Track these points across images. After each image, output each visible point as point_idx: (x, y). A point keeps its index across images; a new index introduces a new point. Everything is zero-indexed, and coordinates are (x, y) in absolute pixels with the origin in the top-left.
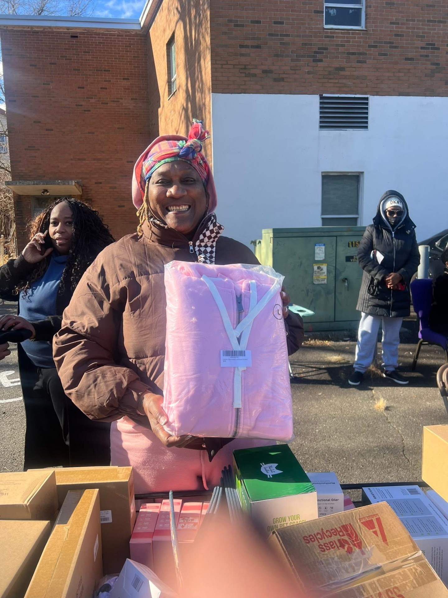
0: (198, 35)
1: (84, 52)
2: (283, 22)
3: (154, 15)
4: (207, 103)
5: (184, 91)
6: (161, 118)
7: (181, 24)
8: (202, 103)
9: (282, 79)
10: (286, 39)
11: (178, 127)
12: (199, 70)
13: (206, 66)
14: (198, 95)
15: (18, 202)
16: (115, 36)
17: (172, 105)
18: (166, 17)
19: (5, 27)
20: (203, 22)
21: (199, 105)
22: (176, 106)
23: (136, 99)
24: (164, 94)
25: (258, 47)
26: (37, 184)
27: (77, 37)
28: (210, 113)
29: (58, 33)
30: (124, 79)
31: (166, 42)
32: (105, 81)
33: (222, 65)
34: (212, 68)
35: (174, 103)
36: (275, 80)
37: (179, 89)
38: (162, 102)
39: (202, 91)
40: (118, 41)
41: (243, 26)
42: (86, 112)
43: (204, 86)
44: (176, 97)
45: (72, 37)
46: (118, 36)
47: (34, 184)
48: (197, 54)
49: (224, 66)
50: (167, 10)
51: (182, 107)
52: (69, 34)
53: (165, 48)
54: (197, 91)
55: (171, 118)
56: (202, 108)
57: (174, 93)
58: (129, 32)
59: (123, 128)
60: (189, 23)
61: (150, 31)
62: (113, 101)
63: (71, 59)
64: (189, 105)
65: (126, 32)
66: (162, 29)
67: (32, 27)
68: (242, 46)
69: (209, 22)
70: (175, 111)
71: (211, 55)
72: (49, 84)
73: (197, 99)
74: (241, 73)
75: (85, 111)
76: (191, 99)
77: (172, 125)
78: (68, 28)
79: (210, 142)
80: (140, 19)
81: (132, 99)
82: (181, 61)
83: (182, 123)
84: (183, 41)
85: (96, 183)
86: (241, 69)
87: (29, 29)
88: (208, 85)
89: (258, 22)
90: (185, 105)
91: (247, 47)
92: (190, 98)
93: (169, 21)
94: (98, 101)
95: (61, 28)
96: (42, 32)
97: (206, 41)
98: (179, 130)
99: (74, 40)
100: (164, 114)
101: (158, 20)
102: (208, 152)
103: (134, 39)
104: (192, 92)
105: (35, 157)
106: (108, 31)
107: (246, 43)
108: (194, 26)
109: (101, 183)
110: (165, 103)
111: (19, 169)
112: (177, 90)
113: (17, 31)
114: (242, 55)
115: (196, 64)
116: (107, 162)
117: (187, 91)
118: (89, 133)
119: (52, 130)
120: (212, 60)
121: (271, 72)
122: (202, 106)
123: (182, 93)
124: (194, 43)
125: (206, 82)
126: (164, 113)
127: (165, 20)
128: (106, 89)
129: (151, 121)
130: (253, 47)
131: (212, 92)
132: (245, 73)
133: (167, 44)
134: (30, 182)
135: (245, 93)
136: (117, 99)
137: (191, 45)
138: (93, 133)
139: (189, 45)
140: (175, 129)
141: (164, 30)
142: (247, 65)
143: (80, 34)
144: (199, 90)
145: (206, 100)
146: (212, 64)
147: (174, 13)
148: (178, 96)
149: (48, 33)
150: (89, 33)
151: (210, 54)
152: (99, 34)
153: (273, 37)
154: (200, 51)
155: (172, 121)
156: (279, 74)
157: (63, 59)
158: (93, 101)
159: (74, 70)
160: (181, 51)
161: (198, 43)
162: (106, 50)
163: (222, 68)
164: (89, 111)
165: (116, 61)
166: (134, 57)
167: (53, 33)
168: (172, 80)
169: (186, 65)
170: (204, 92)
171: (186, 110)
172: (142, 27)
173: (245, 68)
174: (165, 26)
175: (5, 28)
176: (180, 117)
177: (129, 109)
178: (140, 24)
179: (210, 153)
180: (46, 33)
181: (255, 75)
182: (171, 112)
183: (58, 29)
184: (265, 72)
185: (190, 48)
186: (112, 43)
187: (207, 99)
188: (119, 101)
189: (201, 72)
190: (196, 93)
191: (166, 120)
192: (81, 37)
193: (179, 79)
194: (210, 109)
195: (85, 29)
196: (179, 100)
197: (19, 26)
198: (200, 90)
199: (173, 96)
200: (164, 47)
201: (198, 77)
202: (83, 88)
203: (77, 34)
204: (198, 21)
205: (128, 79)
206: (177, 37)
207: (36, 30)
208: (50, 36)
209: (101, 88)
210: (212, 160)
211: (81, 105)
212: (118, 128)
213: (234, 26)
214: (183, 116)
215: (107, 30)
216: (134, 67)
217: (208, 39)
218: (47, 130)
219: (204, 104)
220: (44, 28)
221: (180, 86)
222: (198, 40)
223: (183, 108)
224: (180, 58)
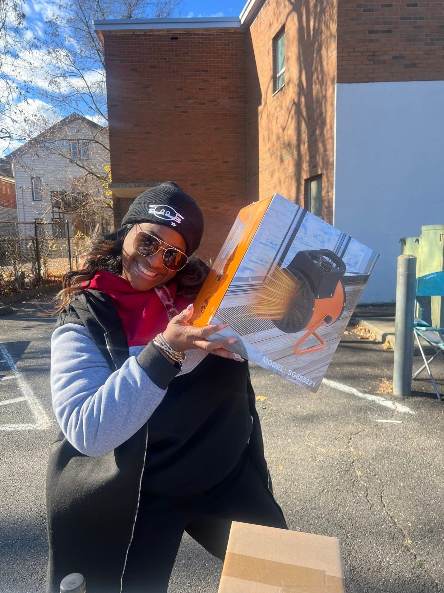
0: (319, 24)
1: (183, 54)
2: (417, 4)
3: (257, 10)
4: (329, 94)
5: (295, 85)
6: (262, 116)
7: (295, 16)
8: (321, 95)
9: (415, 65)
10: (420, 22)
11: (285, 124)
12: (318, 60)
13: (330, 55)
14: (316, 88)
15: (117, 205)
16: (214, 35)
17: (278, 101)
18: (274, 11)
19: (108, 32)
20: (327, 9)
21: (317, 98)
22: (284, 101)
23: (233, 98)
24: (267, 91)
25: (389, 31)
26: (138, 186)
27: (177, 38)
28: (332, 105)
29: (159, 36)
30: (222, 78)
31: (273, 36)
32: (203, 81)
33: (349, 52)
34: (338, 57)
35: (280, 99)
36: (407, 66)
37: (288, 84)
38: (264, 100)
39: (322, 82)
40: (217, 40)
41: (372, 10)
42: (184, 114)
43: (325, 77)
44: (284, 92)
45: (172, 38)
46: (217, 35)
47: (135, 187)
48: (317, 44)
49: (351, 54)
50: (275, 4)
51: (292, 102)
52: (169, 36)
53: (271, 43)
54: (315, 82)
55: (276, 115)
56: (322, 101)
57: (282, 88)
58: (228, 30)
59: (220, 128)
60: (306, 12)
61: (250, 28)
62: (211, 101)
63: (170, 61)
64: (303, 99)
65: (225, 31)
66: (267, 23)
67: (134, 31)
68: (371, 32)
69: (336, 9)
70: (281, 107)
71: (338, 43)
72: (149, 87)
73: (314, 92)
74: (369, 60)
75: (182, 112)
76: (305, 93)
77: (277, 122)
78: (168, 30)
79: (331, 136)
80: (240, 17)
81: (229, 98)
82: (293, 54)
83: (292, 118)
84: (296, 33)
85: (191, 185)
86: (370, 56)
87: (131, 34)
88: (331, 76)
89: (390, 6)
90: (296, 100)
91: (377, 32)
92: (304, 91)
93: (277, 15)
94: (196, 102)
95: (161, 30)
96: (143, 35)
97: (329, 29)
98: (287, 127)
99: (174, 42)
100: (266, 113)
101: (262, 16)
102: (328, 147)
103: (233, 37)
104: (307, 85)
105: (134, 160)
106: (207, 31)
107: (376, 28)
108: (313, 15)
109: (196, 185)
110: (268, 101)
111: (119, 172)
112: (286, 85)
113: (120, 36)
114: (371, 41)
115: (315, 55)
116: (203, 163)
117: (300, 84)
118: (186, 134)
119: (150, 133)
120: (338, 48)
121: (402, 57)
122: (320, 99)
123: (293, 87)
124: (312, 33)
125: (328, 72)
126: (266, 111)
127: (272, 14)
128: (204, 89)
129: (248, 120)
130: (383, 32)
131: (337, 83)
132: (374, 60)
133: (273, 39)
134: (131, 184)
135: (373, 82)
136: (214, 98)
137: (307, 36)
138: (190, 134)
139: (306, 36)
140: (281, 126)
141: (271, 25)
142: (376, 51)
143: (179, 36)
144: (317, 82)
145: (328, 91)
146: (338, 52)
147: (285, 5)
148: (287, 90)
149: (150, 36)
150: (188, 34)
151: (336, 42)
152: (198, 34)
153: (405, 21)
154: (321, 41)
155: (277, 118)
156: (412, 59)
157: (163, 62)
158: (191, 102)
159: (173, 72)
160: (293, 42)
161: (318, 32)
162: (205, 51)
163: (349, 56)
164: (187, 112)
165: (215, 61)
166: (232, 55)
167: (154, 36)
168: (278, 75)
169: (299, 58)
170: (325, 84)
171: (297, 105)
172: (242, 23)
173: (374, 55)
174: (271, 20)
175: (109, 34)
176: (288, 113)
177: (226, 108)
178: (240, 21)
179: (330, 148)
180: (147, 36)
181: (384, 62)
182: (276, 108)
183: (159, 31)
184: (395, 58)
185: (306, 39)
186: (211, 43)
187: (330, 91)
188: (216, 101)
189: (321, 63)
190: (314, 86)
191: (268, 117)
192: (180, 38)
193: (289, 74)
194: (333, 100)
195: (185, 30)
196: (288, 95)
197: (122, 31)
198: (319, 82)
199: (280, 92)
200: (269, 42)
201: (316, 69)
202: (182, 89)
203: (177, 35)
204: (318, 10)
205: (226, 78)
206: (288, 30)
207: (138, 33)
208: (150, 39)
209: (199, 89)
210: (333, 155)
211: (179, 107)
212: (215, 129)
213: (364, 11)
214: (293, 112)
215: (207, 29)
216: (232, 66)
217: (334, 27)
218: (146, 133)
219: (325, 97)
220: (146, 31)
221: (290, 80)
222: (317, 29)
223: (294, 103)
224: (291, 52)
